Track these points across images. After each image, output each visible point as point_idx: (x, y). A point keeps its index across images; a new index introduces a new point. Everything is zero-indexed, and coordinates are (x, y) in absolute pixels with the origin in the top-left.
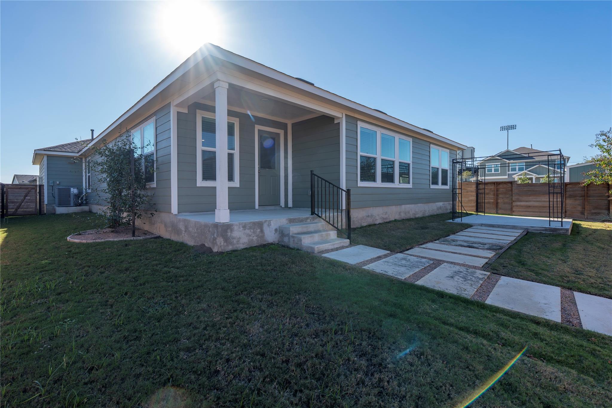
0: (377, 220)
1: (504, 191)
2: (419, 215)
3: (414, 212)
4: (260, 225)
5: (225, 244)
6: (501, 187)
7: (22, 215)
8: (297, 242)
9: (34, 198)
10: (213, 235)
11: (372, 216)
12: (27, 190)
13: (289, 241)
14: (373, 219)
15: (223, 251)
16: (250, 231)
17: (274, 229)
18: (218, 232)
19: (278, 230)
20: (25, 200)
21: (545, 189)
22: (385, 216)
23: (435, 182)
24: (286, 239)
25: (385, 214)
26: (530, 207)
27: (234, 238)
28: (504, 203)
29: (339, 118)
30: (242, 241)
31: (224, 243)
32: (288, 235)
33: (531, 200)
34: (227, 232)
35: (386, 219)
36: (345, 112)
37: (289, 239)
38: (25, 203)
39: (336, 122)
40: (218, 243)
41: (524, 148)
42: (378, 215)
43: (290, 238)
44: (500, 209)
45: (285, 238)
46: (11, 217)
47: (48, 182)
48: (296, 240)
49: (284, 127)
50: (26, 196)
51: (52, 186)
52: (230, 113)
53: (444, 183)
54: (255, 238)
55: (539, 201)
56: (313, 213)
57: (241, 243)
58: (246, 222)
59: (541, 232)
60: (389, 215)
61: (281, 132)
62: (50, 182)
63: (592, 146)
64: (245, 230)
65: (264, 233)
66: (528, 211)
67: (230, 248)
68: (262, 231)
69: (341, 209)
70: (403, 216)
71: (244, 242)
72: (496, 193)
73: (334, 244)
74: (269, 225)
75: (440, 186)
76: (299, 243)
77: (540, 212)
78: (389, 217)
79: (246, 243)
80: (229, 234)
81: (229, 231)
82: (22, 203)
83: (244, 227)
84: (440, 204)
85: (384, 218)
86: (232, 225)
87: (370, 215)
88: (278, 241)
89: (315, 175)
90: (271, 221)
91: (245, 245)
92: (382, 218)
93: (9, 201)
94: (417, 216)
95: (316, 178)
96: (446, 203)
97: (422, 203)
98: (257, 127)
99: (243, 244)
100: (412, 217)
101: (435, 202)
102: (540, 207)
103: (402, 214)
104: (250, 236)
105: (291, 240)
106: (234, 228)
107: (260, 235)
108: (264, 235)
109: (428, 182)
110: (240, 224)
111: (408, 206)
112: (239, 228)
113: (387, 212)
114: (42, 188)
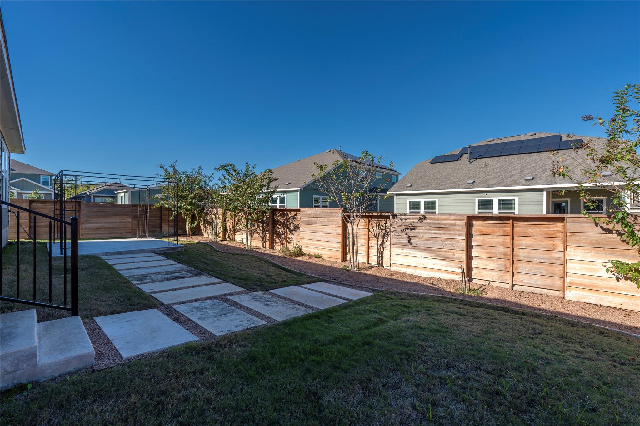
21: (115, 210)
26: (99, 228)
33: (100, 221)
55: (109, 222)
59: (166, 252)
63: (157, 166)
66: (98, 234)
77: (110, 234)
102: (110, 228)
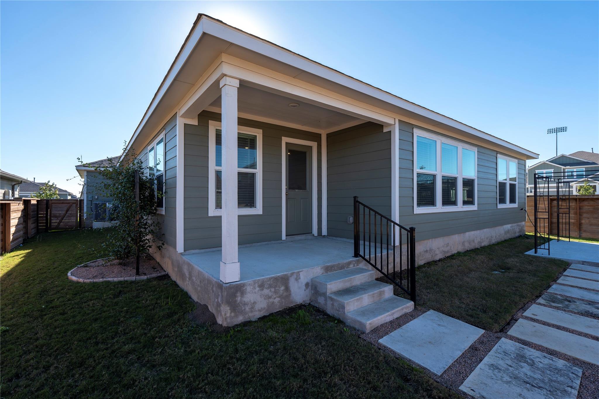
0: (437, 254)
1: (590, 209)
2: (485, 243)
3: (480, 240)
4: (284, 280)
5: (233, 314)
6: (585, 204)
7: (63, 229)
8: (338, 309)
9: (75, 212)
10: (217, 298)
11: (431, 250)
12: (69, 204)
13: (326, 304)
14: (432, 254)
15: (230, 326)
16: (270, 290)
17: (304, 284)
18: (222, 296)
19: (310, 284)
20: (67, 215)
22: (446, 249)
23: (502, 201)
24: (321, 300)
25: (446, 246)
27: (245, 304)
28: (591, 225)
29: (389, 125)
30: (258, 306)
31: (231, 313)
32: (324, 294)
34: (236, 296)
35: (448, 252)
36: (398, 117)
37: (326, 300)
38: (67, 217)
39: (385, 130)
40: (223, 313)
41: (583, 152)
42: (438, 248)
43: (328, 300)
44: (585, 231)
45: (320, 297)
46: (54, 230)
47: (87, 197)
48: (336, 304)
49: (316, 137)
50: (67, 211)
51: (91, 201)
52: (242, 122)
53: (512, 200)
54: (277, 300)
56: (357, 254)
57: (257, 309)
58: (264, 279)
60: (451, 247)
61: (314, 145)
62: (89, 197)
64: (262, 290)
65: (290, 291)
67: (240, 319)
68: (287, 289)
69: (392, 244)
70: (468, 247)
71: (262, 308)
72: (578, 212)
73: (394, 313)
74: (297, 279)
75: (508, 205)
76: (341, 310)
78: (451, 249)
79: (264, 308)
80: (239, 299)
81: (239, 294)
82: (64, 217)
83: (262, 286)
84: (508, 227)
85: (444, 252)
86: (244, 285)
87: (428, 249)
88: (310, 300)
89: (360, 203)
90: (301, 273)
91: (262, 312)
92: (443, 251)
93: (52, 215)
94: (483, 245)
95: (361, 207)
96: (514, 225)
97: (488, 228)
98: (285, 140)
99: (260, 311)
100: (477, 246)
101: (502, 224)
103: (466, 243)
104: (270, 297)
105: (329, 303)
106: (246, 289)
107: (285, 294)
108: (290, 294)
109: (494, 201)
110: (255, 283)
111: (473, 233)
112: (255, 288)
113: (448, 244)
114: (82, 203)
